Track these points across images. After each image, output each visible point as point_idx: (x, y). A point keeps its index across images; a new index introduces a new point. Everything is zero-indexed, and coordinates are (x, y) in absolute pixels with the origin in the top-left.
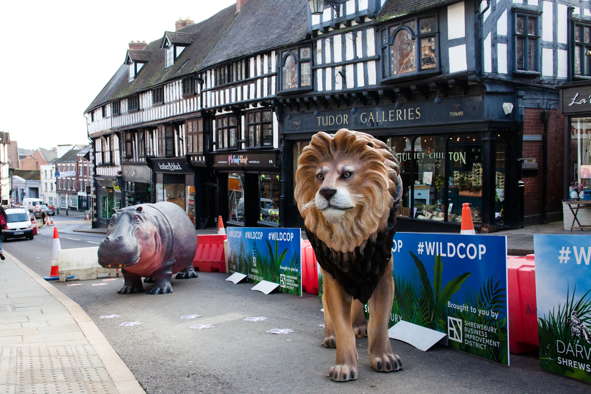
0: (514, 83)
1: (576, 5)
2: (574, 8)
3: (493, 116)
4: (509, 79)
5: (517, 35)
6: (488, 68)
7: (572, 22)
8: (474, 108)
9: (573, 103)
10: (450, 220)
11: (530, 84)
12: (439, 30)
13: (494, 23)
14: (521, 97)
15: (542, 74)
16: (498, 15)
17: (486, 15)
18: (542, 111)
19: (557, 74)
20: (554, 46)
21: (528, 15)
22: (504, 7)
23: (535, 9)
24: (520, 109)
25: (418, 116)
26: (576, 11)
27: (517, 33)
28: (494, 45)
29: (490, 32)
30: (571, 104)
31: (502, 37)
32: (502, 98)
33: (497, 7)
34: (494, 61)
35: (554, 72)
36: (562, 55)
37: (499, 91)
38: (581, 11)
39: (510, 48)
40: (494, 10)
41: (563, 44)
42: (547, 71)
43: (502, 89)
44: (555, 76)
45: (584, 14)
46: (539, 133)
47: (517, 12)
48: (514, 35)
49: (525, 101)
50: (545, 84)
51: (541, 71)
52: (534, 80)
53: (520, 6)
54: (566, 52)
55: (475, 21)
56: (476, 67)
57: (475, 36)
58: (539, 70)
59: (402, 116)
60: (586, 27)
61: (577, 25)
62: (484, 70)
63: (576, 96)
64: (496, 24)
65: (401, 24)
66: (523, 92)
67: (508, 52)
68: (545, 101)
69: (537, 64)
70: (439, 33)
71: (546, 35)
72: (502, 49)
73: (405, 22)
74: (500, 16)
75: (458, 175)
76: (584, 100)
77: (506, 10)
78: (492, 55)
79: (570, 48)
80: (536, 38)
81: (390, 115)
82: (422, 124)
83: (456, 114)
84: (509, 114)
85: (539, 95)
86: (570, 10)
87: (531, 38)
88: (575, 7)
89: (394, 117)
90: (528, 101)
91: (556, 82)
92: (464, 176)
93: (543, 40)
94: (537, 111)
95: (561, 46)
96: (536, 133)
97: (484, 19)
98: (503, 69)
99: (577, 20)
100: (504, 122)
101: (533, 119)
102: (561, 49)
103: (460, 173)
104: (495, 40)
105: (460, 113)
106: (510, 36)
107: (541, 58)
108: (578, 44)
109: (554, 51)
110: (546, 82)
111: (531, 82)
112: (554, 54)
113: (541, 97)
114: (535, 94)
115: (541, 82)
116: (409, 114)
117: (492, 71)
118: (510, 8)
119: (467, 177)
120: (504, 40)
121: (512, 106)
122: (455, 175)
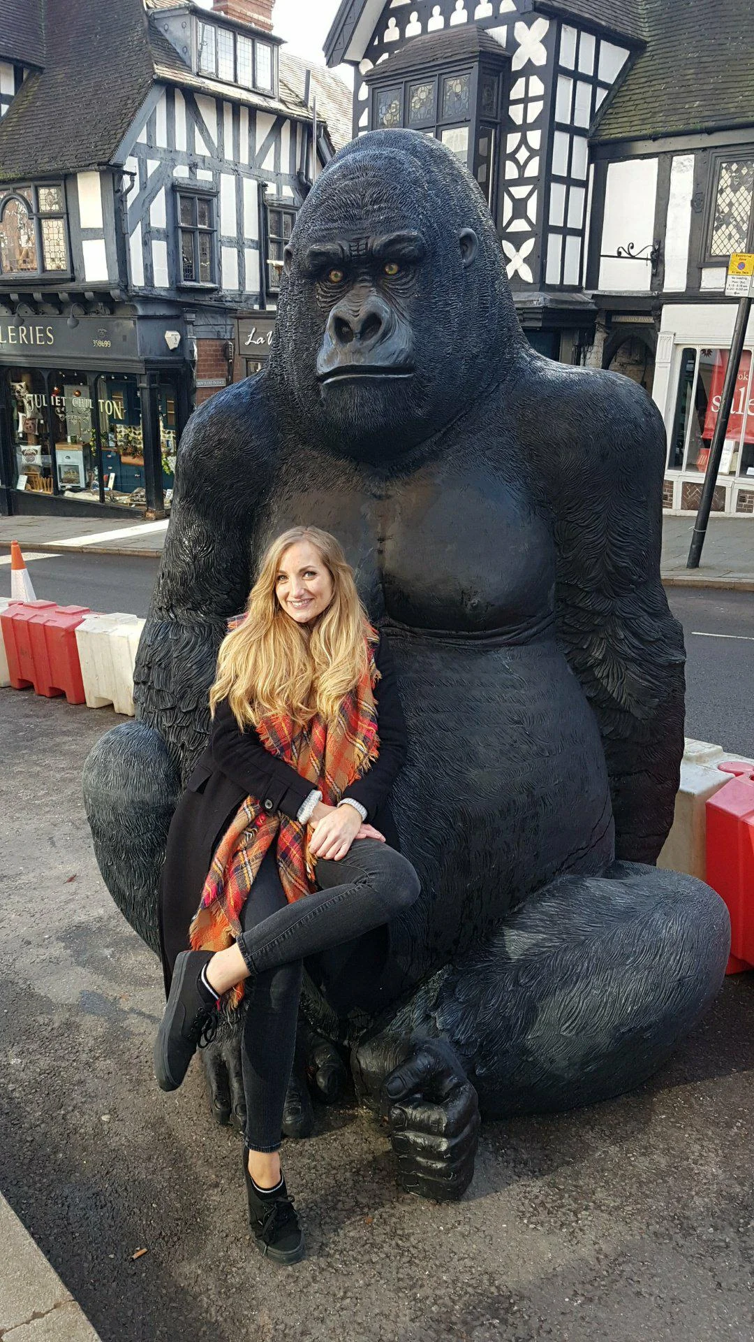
0: (180, 302)
1: (270, 180)
2: (266, 185)
3: (150, 352)
4: (172, 296)
5: (181, 227)
6: (138, 279)
7: (263, 206)
8: (125, 338)
9: (250, 341)
10: (107, 499)
11: (204, 303)
12: (67, 211)
13: (144, 208)
14: (191, 323)
15: (221, 287)
16: (152, 195)
17: (131, 198)
18: (224, 342)
19: (244, 287)
20: (239, 243)
21: (197, 196)
22: (159, 184)
23: (208, 186)
24: (189, 341)
25: (50, 340)
26: (271, 189)
27: (182, 225)
28: (146, 244)
29: (140, 223)
30: (248, 343)
31: (158, 230)
32: (162, 323)
33: (148, 183)
34: (148, 268)
35: (240, 283)
36: (252, 256)
37: (158, 314)
38: (279, 190)
39: (172, 247)
40: (143, 186)
41: (252, 241)
42: (229, 283)
43: (162, 311)
44: (242, 289)
45: (284, 194)
46: (222, 376)
47: (179, 191)
48: (176, 227)
49: (197, 329)
50: (226, 301)
51: (220, 283)
52: (210, 296)
53: (187, 181)
54: (258, 252)
55: (115, 205)
56: (120, 277)
57: (116, 229)
58: (217, 282)
59: (28, 336)
60: (285, 213)
61: (271, 211)
62: (131, 282)
63: (253, 332)
64: (148, 210)
65: (11, 189)
66: (194, 316)
67: (168, 253)
68: (229, 327)
69: (214, 271)
70: (68, 214)
71: (227, 227)
72: (160, 249)
73: (17, 188)
74: (154, 197)
75: (123, 429)
76: (262, 339)
77: (163, 189)
78: (144, 258)
79: (262, 246)
80: (210, 233)
81: (10, 334)
82: (56, 354)
83: (101, 344)
84: (175, 349)
85: (219, 318)
86: (262, 187)
87: (202, 232)
88: (269, 183)
89: (16, 338)
90: (203, 328)
91: (243, 298)
92: (130, 432)
93: (222, 234)
94: (218, 343)
95: (250, 243)
96: (217, 376)
97: (129, 204)
98: (162, 280)
99: (272, 205)
100: (166, 361)
101: (212, 355)
102: (250, 247)
103: (125, 428)
104: (149, 236)
105: (107, 343)
106: (171, 230)
107: (220, 263)
108: (273, 241)
109: (239, 251)
110: (228, 299)
111: (206, 300)
112: (239, 256)
113: (223, 322)
114: (212, 317)
115: (220, 299)
116: (38, 335)
117: (146, 284)
118: (169, 185)
119: (135, 434)
120: (162, 236)
121: (179, 337)
122: (118, 430)
